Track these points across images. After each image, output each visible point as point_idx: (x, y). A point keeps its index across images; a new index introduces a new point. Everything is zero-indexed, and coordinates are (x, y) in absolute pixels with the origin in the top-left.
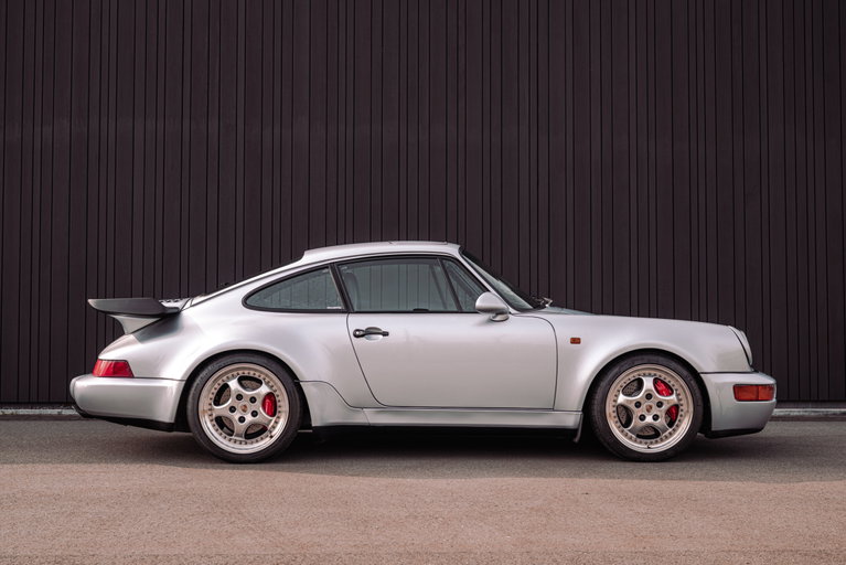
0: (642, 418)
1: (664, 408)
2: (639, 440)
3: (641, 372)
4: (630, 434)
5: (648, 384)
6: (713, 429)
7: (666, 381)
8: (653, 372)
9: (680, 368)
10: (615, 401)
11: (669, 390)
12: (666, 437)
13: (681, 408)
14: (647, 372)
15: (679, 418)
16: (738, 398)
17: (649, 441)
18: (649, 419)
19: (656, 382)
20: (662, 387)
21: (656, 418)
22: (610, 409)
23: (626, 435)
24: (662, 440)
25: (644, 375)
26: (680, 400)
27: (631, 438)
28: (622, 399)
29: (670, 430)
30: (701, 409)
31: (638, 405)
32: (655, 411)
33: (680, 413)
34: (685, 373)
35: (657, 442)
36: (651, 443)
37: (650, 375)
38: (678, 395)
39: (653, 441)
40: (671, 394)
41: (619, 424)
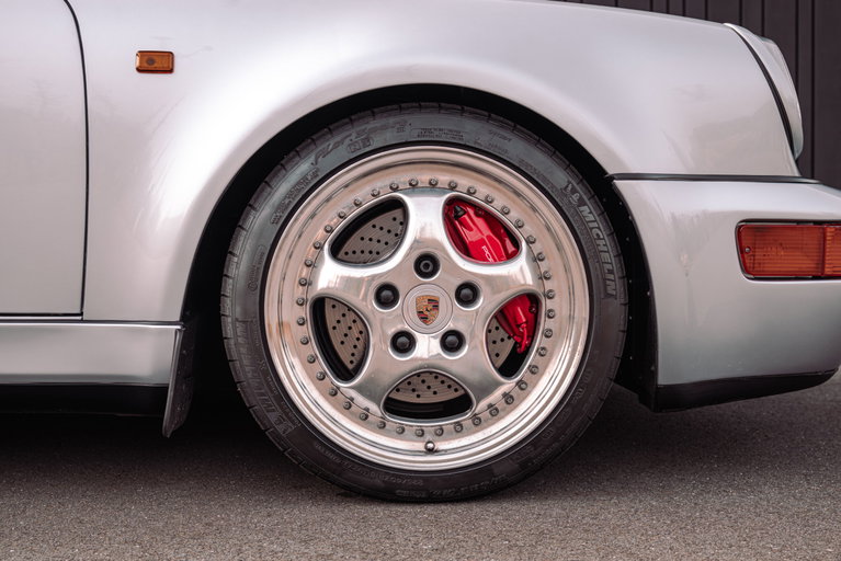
0: (403, 343)
1: (486, 304)
2: (394, 422)
3: (402, 177)
4: (362, 401)
5: (425, 220)
6: (663, 379)
7: (495, 209)
8: (444, 178)
9: (540, 160)
10: (306, 283)
11: (504, 242)
12: (494, 411)
13: (547, 304)
14: (424, 177)
15: (539, 341)
16: (751, 269)
17: (429, 425)
18: (427, 347)
19: (456, 212)
20: (477, 232)
21: (452, 341)
22: (284, 313)
23: (348, 406)
24: (477, 422)
25: (413, 187)
26: (543, 277)
27: (364, 417)
28: (331, 275)
29: (508, 385)
30: (617, 310)
31: (387, 295)
32: (454, 316)
33: (545, 324)
34: (560, 177)
35: (459, 430)
36: (440, 432)
37: (433, 186)
38: (536, 259)
39: (447, 423)
40: (511, 256)
41: (321, 365)
